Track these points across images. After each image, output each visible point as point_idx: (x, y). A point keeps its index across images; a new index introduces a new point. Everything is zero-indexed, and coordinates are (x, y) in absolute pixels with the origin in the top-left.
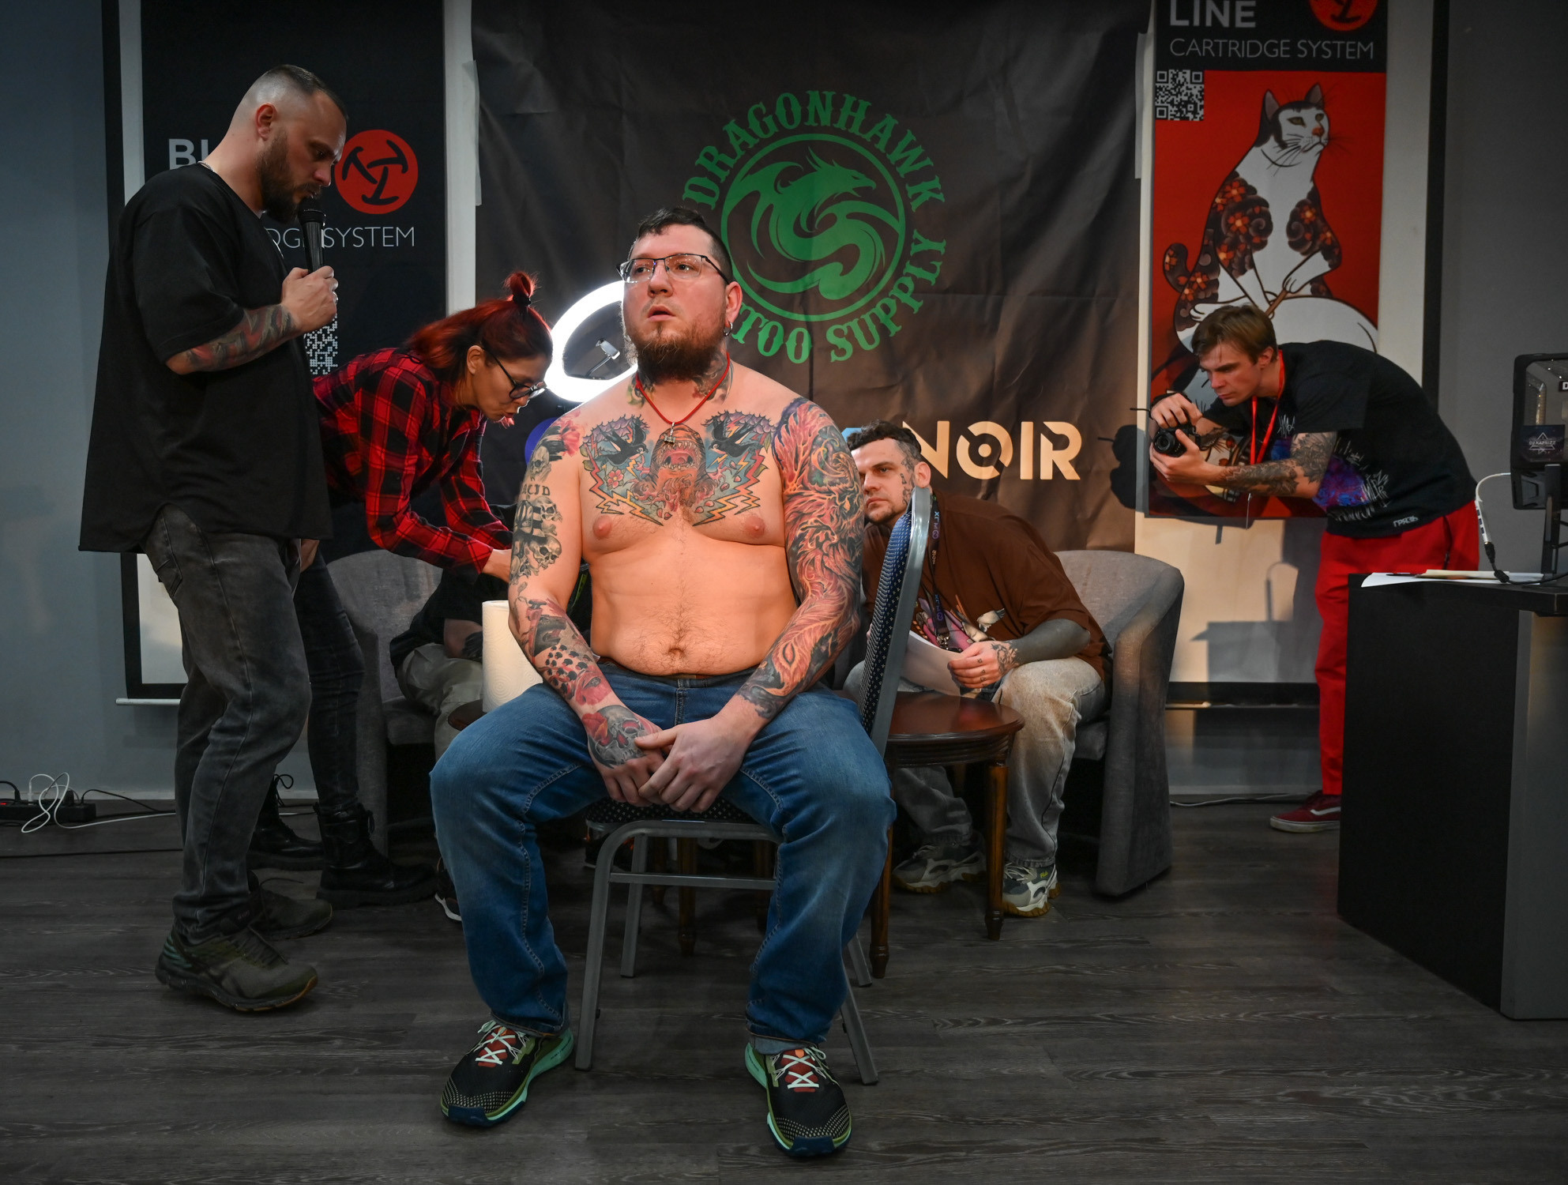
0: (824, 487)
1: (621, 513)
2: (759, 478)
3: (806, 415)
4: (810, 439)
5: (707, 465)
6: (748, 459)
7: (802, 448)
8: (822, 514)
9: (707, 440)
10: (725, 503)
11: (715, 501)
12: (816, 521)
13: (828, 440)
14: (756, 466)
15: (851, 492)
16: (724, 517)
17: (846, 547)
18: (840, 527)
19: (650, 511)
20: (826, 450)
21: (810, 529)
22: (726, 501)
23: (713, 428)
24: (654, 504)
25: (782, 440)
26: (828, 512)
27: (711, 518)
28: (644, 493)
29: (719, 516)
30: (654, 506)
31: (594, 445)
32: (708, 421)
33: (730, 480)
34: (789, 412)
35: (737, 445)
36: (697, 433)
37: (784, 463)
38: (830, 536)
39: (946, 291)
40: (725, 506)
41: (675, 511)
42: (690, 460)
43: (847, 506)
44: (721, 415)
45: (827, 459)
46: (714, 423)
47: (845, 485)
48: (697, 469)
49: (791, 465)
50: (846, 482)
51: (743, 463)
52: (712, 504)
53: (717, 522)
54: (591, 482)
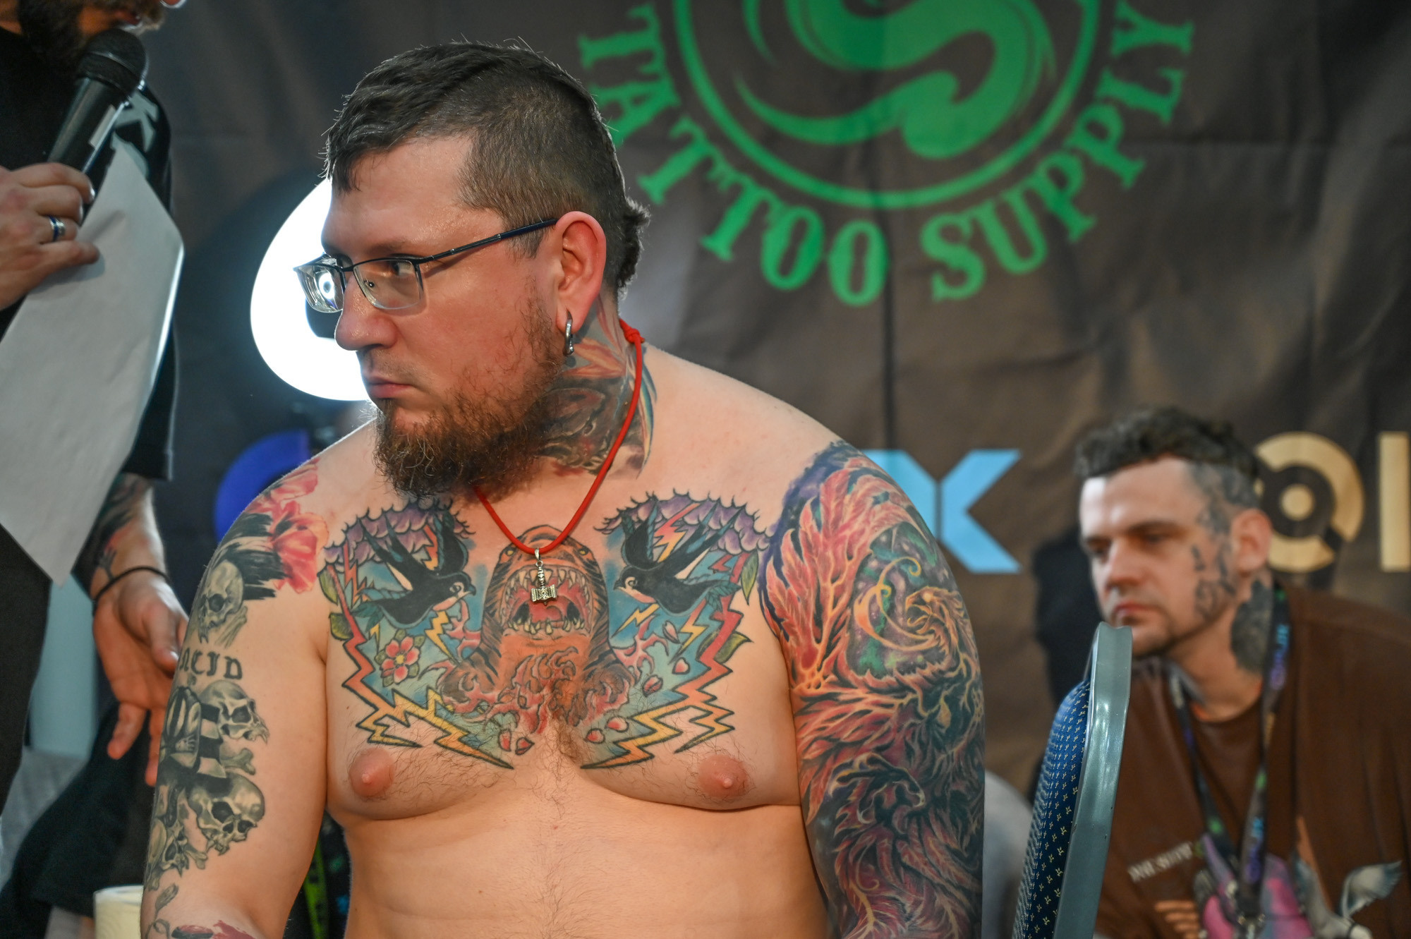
0: (887, 678)
1: (415, 745)
2: (729, 664)
3: (840, 504)
4: (850, 566)
5: (611, 630)
6: (705, 618)
7: (831, 589)
8: (886, 742)
9: (610, 566)
10: (654, 725)
11: (631, 718)
12: (871, 761)
13: (894, 562)
14: (723, 638)
15: (952, 681)
16: (652, 756)
17: (946, 817)
18: (929, 770)
19: (481, 737)
20: (888, 589)
21: (860, 780)
22: (656, 720)
23: (623, 538)
24: (492, 720)
25: (784, 570)
26: (899, 737)
27: (620, 757)
28: (468, 694)
29: (640, 754)
30: (491, 725)
31: (350, 573)
32: (611, 521)
33: (663, 668)
34: (801, 494)
35: (679, 583)
36: (587, 550)
37: (791, 625)
38: (909, 794)
39: (1196, 138)
40: (653, 731)
41: (540, 732)
42: (573, 613)
43: (944, 715)
44: (639, 505)
45: (891, 611)
46: (623, 525)
47: (937, 666)
48: (589, 637)
49: (805, 630)
50: (940, 659)
51: (694, 627)
52: (623, 726)
53: (636, 767)
54: (343, 666)
